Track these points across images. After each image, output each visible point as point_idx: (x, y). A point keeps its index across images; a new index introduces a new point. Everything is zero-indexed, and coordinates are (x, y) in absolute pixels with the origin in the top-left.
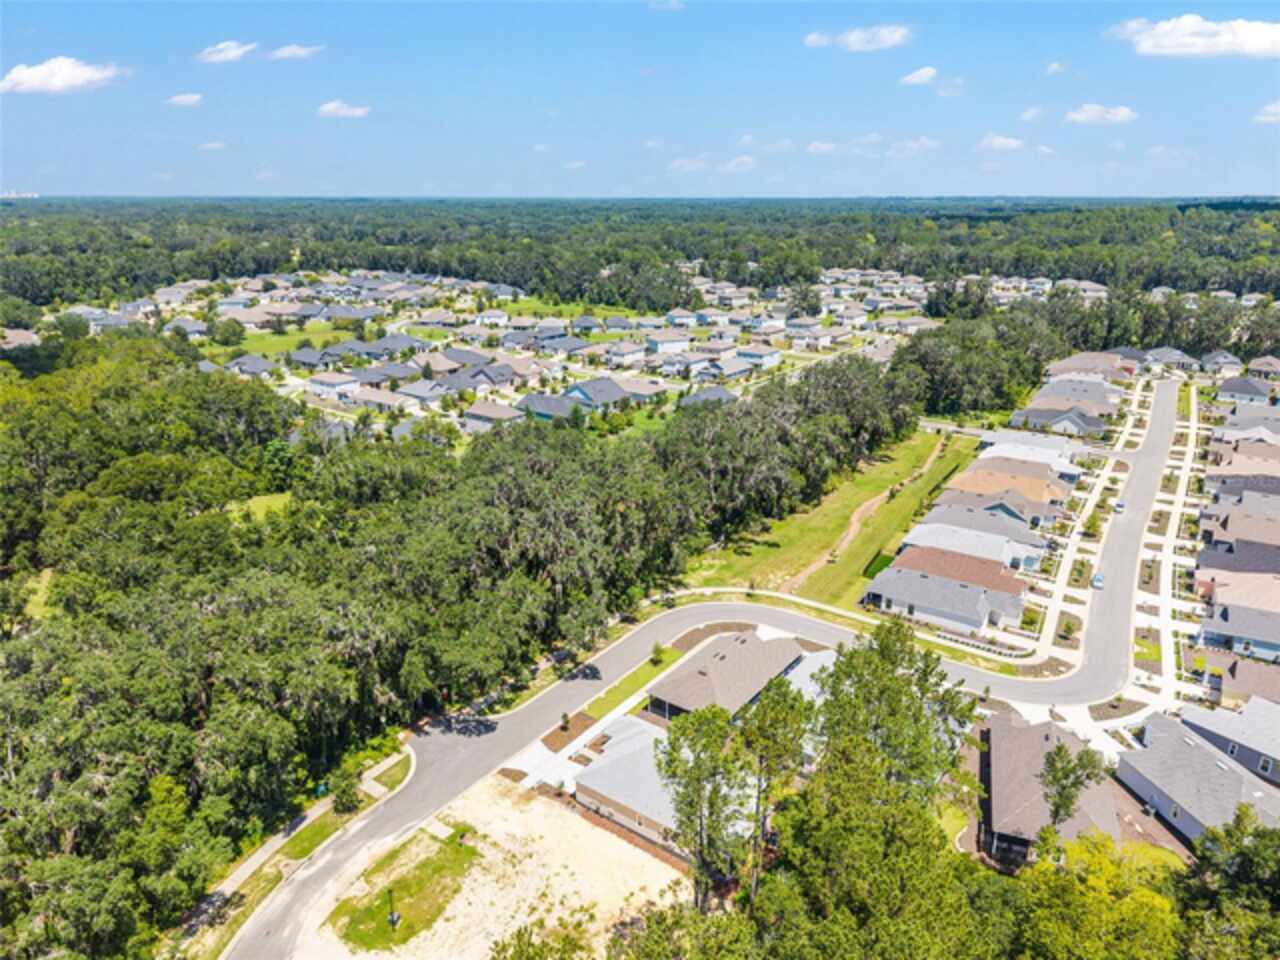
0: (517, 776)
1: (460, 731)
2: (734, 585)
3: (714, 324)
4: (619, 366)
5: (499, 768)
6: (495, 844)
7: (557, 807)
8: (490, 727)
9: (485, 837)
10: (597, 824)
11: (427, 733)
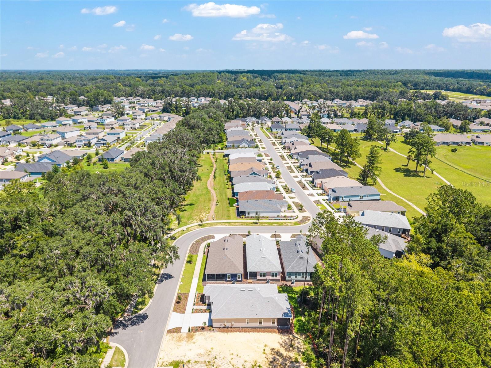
0: (178, 330)
1: (132, 325)
2: (191, 223)
3: (82, 123)
4: (51, 146)
5: (166, 331)
6: (196, 362)
7: (207, 334)
8: (145, 317)
9: (189, 361)
10: (228, 332)
11: (116, 333)
